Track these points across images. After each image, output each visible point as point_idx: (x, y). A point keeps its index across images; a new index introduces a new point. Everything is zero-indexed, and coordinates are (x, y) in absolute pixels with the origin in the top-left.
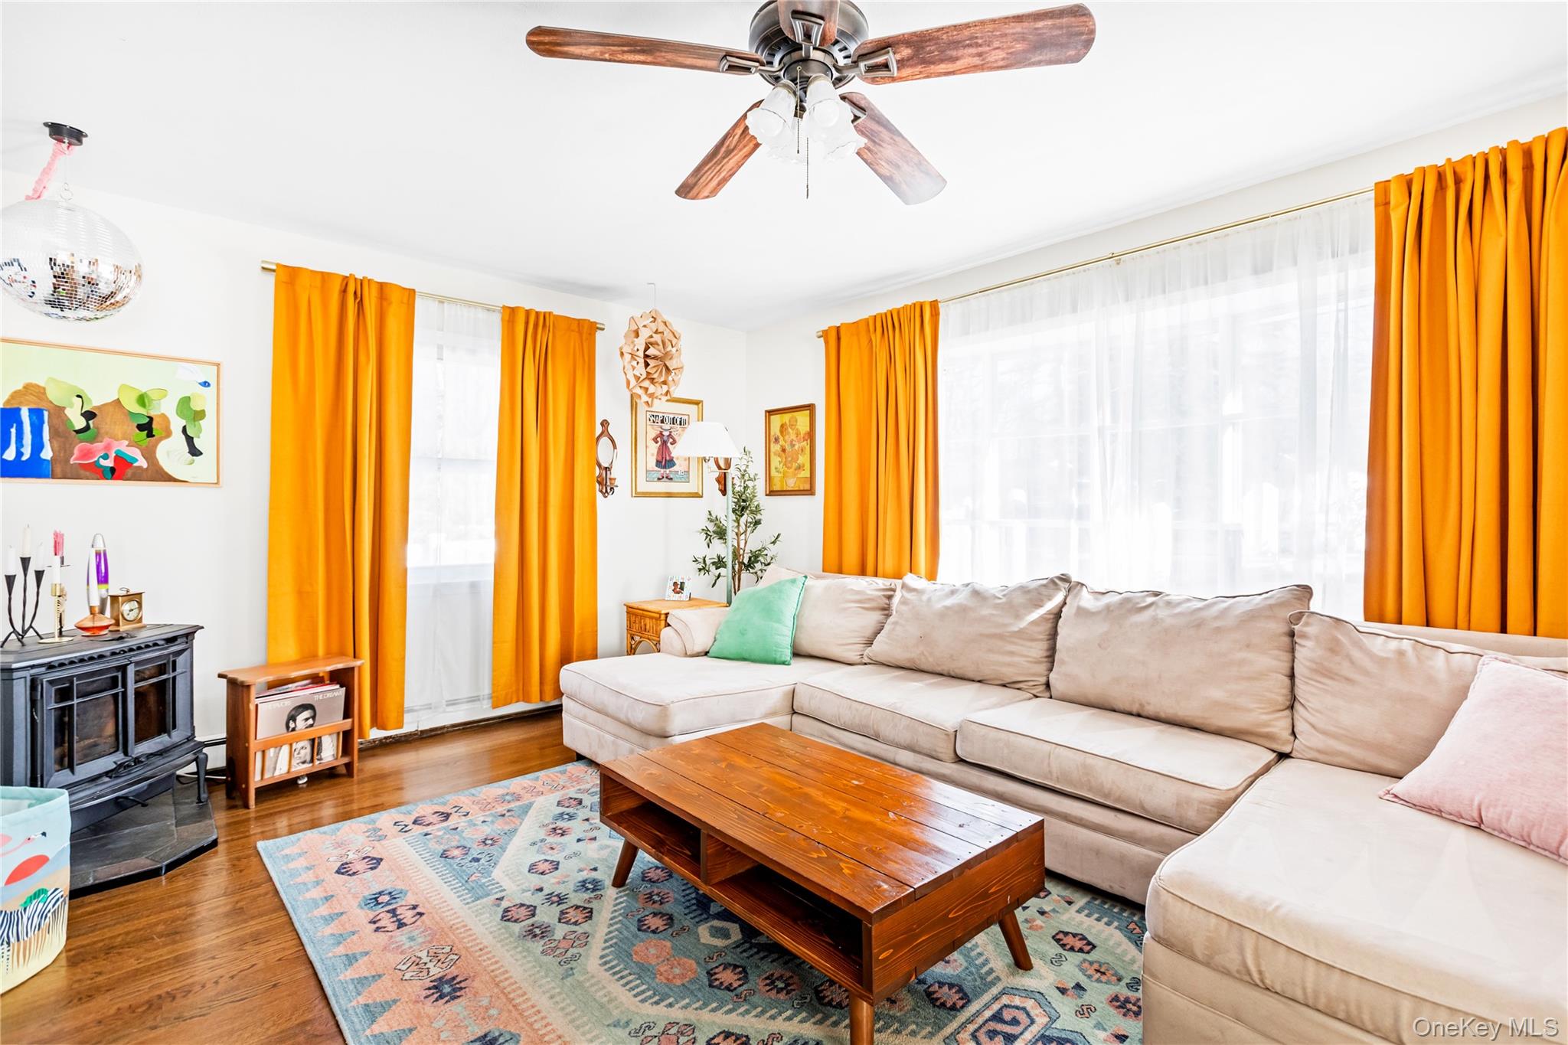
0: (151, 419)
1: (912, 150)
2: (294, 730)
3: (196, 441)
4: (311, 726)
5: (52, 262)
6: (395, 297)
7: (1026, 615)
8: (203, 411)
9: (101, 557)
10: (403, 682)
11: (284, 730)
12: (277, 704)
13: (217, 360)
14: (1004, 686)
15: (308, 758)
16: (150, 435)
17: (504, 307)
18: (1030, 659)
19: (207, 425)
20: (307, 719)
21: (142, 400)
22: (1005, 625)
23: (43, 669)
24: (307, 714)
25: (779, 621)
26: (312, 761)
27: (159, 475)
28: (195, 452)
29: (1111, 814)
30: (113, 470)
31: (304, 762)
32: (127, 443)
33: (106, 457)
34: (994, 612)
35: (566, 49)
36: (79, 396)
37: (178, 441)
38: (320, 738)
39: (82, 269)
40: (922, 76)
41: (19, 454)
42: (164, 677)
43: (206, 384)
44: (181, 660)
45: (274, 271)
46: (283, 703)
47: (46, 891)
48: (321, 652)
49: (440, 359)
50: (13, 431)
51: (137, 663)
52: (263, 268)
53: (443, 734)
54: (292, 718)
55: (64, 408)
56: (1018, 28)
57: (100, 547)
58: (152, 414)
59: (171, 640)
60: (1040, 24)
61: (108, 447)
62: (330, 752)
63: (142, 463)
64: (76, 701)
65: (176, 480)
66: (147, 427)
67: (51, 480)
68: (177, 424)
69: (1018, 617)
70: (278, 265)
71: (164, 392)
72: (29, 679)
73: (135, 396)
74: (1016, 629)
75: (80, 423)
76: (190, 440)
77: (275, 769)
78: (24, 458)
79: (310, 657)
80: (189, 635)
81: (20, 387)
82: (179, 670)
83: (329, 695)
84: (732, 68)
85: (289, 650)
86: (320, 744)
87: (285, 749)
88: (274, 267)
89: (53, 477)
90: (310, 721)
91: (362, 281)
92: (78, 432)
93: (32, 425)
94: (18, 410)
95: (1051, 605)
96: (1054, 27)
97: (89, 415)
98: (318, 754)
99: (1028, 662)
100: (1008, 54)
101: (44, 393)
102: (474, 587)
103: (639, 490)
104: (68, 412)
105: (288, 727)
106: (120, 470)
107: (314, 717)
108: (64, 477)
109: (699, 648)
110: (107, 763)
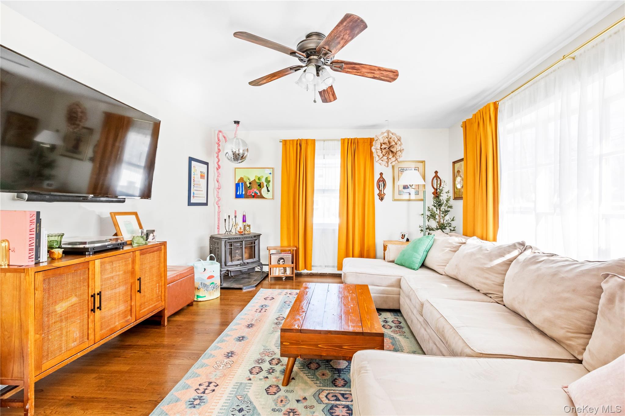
0: (260, 183)
1: (371, 66)
2: (279, 264)
3: (269, 188)
4: (284, 264)
5: (232, 152)
6: (309, 143)
7: (495, 260)
8: (270, 180)
9: (244, 216)
10: (312, 257)
11: (277, 264)
12: (275, 256)
13: (272, 167)
14: (485, 294)
15: (283, 273)
16: (260, 187)
17: (341, 139)
18: (495, 283)
19: (271, 184)
20: (282, 262)
21: (259, 179)
22: (485, 264)
23: (227, 239)
24: (282, 260)
25: (416, 252)
26: (284, 274)
27: (262, 197)
28: (268, 191)
30: (254, 196)
31: (282, 273)
32: (256, 189)
33: (253, 193)
34: (482, 257)
35: (260, 83)
36: (249, 179)
37: (265, 188)
38: (286, 268)
39: (237, 152)
40: (337, 51)
41: (240, 193)
42: (252, 245)
43: (270, 174)
44: (257, 242)
45: (282, 142)
46: (278, 256)
47: (214, 283)
48: (292, 245)
49: (324, 158)
50: (239, 188)
51: (245, 241)
52: (280, 142)
53: (325, 275)
54: (279, 261)
55: (246, 182)
56: (341, 28)
57: (244, 214)
58: (261, 182)
59: (255, 236)
60: (344, 24)
61: (253, 191)
62: (289, 272)
63: (259, 194)
64: (232, 247)
65: (265, 198)
66: (260, 185)
67: (244, 199)
68: (265, 184)
69: (491, 260)
70: (282, 140)
71: (263, 176)
72: (225, 241)
73: (258, 178)
74: (489, 267)
75: (249, 185)
76: (267, 188)
77: (276, 273)
78: (240, 194)
79: (289, 246)
80: (259, 236)
81: (239, 178)
82: (256, 244)
83: (287, 256)
84: (296, 71)
85: (285, 244)
86: (286, 269)
87: (278, 268)
88: (282, 141)
89: (245, 198)
90: (283, 263)
91: (301, 140)
92: (249, 187)
93: (242, 186)
94: (239, 183)
95: (508, 257)
96: (348, 23)
97: (250, 183)
98: (285, 272)
99: (494, 284)
100: (348, 35)
101: (243, 179)
102: (334, 230)
103: (395, 199)
104: (247, 183)
105: (278, 263)
106: (255, 196)
107: (284, 262)
108: (246, 198)
109: (391, 259)
110: (239, 262)
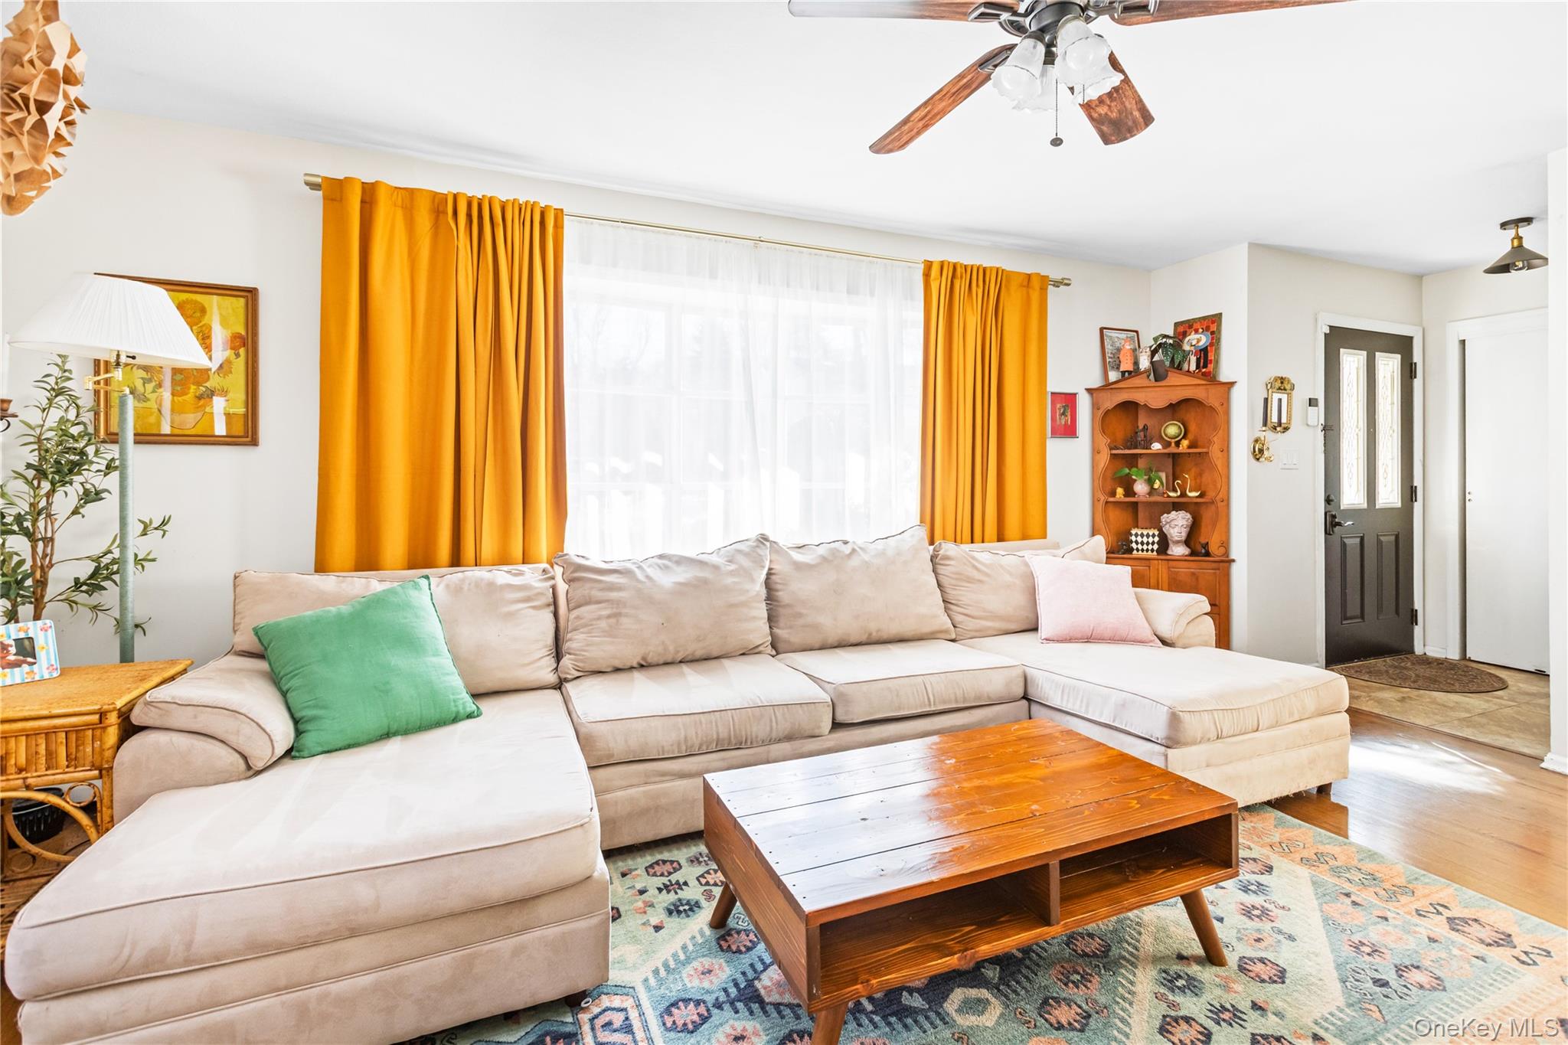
14: (743, 654)
25: (430, 653)
29: (966, 713)
